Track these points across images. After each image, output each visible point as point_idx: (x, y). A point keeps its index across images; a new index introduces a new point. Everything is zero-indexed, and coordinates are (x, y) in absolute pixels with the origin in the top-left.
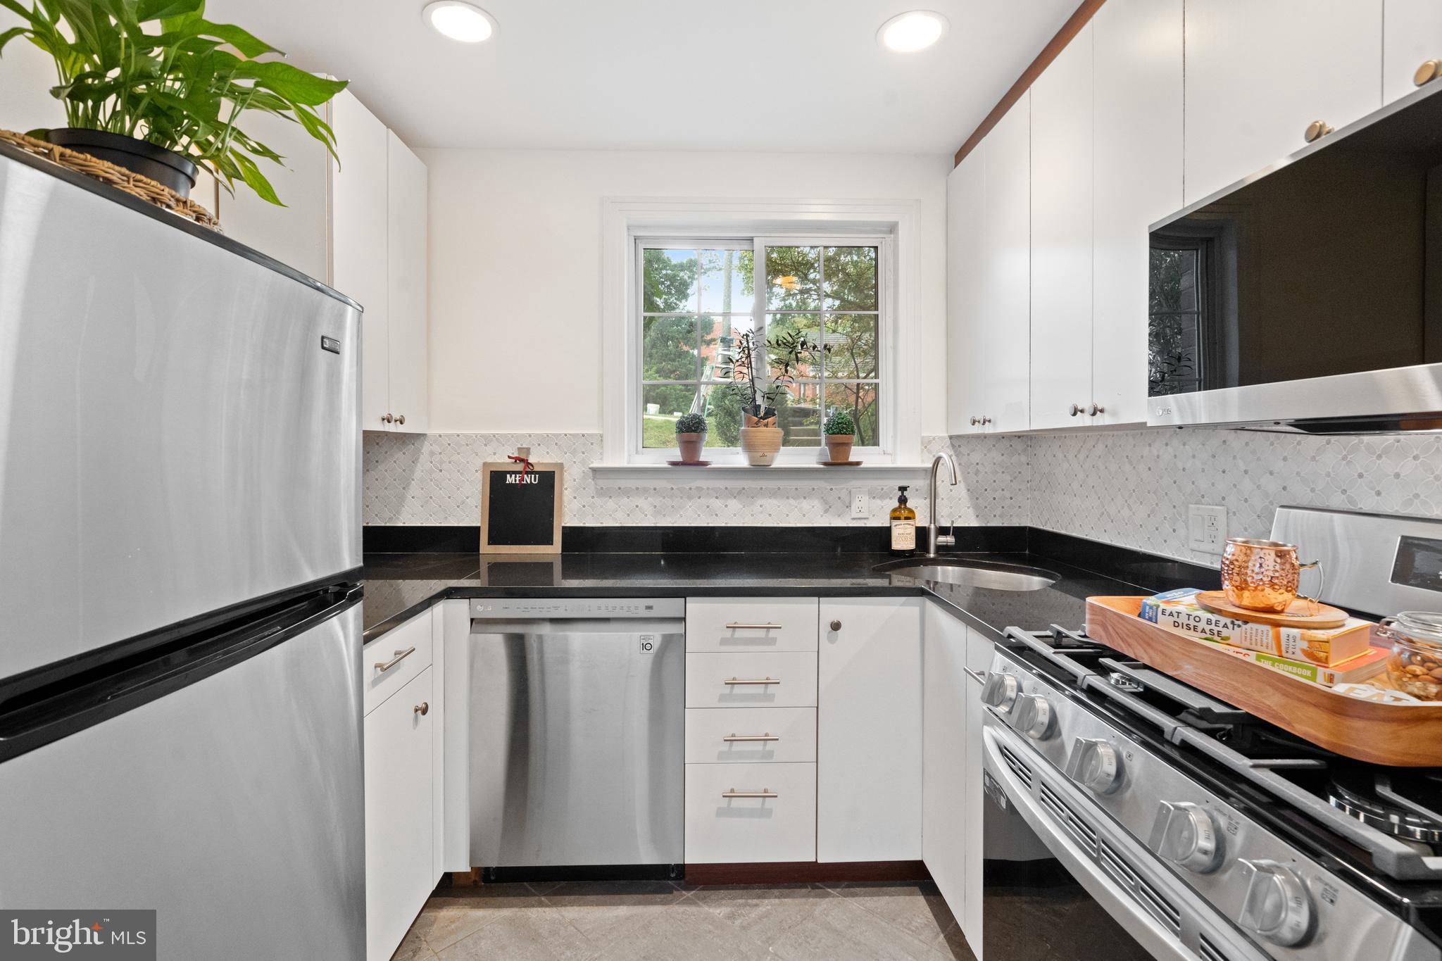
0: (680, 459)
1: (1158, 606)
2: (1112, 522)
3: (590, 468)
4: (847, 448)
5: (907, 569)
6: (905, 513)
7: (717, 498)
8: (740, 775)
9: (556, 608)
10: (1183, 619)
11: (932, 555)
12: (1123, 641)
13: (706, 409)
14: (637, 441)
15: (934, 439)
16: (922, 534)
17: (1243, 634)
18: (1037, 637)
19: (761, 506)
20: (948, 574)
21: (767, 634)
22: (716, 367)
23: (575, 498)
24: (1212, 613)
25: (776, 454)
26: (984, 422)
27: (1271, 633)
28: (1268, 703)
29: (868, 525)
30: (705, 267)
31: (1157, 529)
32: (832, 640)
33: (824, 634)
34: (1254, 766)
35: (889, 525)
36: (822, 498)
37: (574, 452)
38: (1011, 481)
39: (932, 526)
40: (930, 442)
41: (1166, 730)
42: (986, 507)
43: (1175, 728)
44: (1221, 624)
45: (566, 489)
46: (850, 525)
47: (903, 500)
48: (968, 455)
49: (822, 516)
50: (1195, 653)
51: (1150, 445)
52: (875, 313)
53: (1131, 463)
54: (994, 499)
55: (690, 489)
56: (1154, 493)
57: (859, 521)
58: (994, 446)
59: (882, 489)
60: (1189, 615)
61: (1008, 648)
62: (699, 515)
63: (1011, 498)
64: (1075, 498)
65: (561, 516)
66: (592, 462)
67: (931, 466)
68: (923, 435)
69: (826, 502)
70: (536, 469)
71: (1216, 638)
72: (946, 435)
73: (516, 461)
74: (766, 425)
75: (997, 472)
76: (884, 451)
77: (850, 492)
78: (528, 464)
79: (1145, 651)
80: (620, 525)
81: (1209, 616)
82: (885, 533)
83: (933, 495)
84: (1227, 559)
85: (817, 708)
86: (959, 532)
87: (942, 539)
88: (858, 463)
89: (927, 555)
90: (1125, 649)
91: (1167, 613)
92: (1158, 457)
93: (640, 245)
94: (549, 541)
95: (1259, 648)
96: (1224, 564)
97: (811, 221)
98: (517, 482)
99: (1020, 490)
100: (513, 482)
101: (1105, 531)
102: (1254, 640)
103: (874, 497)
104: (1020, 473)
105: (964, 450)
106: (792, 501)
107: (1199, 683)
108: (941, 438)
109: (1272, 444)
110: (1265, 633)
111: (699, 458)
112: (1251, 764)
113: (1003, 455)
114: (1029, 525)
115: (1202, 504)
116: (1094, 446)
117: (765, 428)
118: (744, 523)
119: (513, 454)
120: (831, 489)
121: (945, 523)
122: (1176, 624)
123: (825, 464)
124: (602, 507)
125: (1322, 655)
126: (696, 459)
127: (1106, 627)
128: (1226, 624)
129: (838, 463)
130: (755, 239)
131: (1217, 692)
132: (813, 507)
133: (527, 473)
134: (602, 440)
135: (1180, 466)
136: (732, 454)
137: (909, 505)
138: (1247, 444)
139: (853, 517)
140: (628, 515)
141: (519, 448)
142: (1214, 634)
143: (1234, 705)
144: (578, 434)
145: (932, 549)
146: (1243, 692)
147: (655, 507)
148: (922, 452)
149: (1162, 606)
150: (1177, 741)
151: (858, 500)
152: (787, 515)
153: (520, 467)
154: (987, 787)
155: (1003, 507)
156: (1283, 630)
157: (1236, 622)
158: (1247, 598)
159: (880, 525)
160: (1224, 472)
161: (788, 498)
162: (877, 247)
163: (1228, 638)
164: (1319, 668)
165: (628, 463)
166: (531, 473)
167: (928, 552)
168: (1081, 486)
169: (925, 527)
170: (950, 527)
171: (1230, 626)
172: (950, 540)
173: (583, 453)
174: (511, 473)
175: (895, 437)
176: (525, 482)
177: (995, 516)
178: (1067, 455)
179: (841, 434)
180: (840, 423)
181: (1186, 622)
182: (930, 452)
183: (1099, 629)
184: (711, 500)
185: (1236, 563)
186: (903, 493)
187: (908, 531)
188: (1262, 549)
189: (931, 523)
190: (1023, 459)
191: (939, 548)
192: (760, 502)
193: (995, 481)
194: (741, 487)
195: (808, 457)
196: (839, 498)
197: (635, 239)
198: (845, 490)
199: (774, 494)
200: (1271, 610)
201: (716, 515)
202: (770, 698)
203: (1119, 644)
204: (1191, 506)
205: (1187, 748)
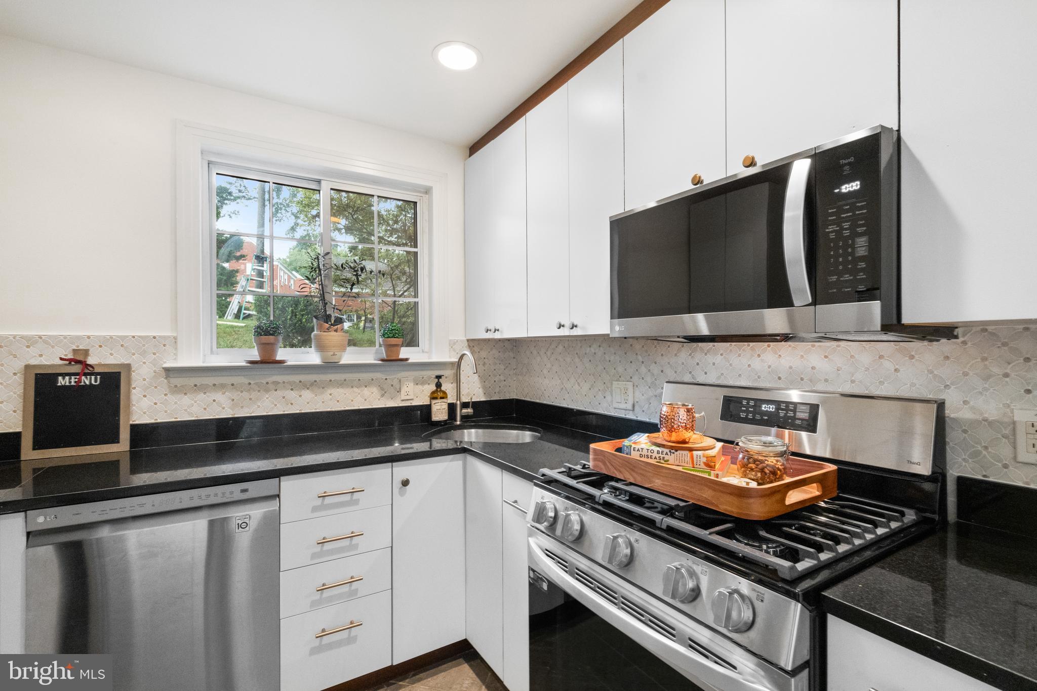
0: (258, 358)
1: (631, 446)
2: (568, 393)
3: (163, 368)
4: (398, 348)
5: (443, 435)
6: (440, 394)
7: (292, 390)
8: (328, 617)
9: (142, 505)
10: (645, 452)
11: (458, 423)
12: (616, 470)
13: (242, 313)
14: (211, 343)
15: (457, 341)
16: (452, 408)
17: (676, 458)
18: (559, 473)
19: (330, 394)
20: (471, 436)
21: (352, 498)
22: (251, 279)
23: (145, 396)
24: (659, 447)
25: (343, 353)
26: (495, 331)
27: (689, 455)
28: (704, 496)
29: (413, 404)
30: (234, 195)
31: (595, 397)
32: (402, 494)
33: (396, 490)
34: (710, 534)
35: (429, 403)
36: (379, 386)
37: (143, 353)
38: (505, 369)
39: (458, 402)
40: (455, 344)
41: (657, 521)
42: (490, 387)
43: (662, 519)
44: (665, 453)
45: (134, 388)
46: (401, 405)
47: (439, 385)
48: (479, 352)
49: (379, 400)
50: (662, 472)
51: (590, 346)
52: (415, 250)
53: (579, 357)
54: (495, 381)
55: (267, 383)
56: (593, 375)
57: (407, 402)
58: (494, 346)
59: (423, 378)
60: (648, 450)
61: (542, 482)
62: (276, 405)
63: (505, 381)
64: (545, 380)
65: (129, 414)
66: (165, 362)
67: (457, 360)
68: (450, 338)
69: (382, 389)
70: (96, 371)
71: (662, 461)
72: (465, 339)
73: (70, 363)
74: (336, 331)
75: (496, 364)
76: (423, 350)
77: (400, 381)
78: (87, 366)
79: (630, 474)
80: (196, 419)
81: (658, 449)
82: (427, 410)
83: (457, 380)
84: (664, 415)
85: (392, 547)
86: (476, 405)
87: (465, 411)
88: (407, 359)
89: (455, 423)
90: (617, 474)
91: (636, 450)
92: (595, 353)
93: (213, 169)
94: (115, 439)
95: (683, 464)
96: (662, 418)
97: (360, 174)
98: (73, 384)
99: (509, 375)
100: (67, 384)
101: (564, 399)
102: (681, 460)
103: (417, 384)
104: (509, 364)
105: (476, 349)
106: (355, 389)
107: (664, 489)
108: (462, 341)
109: (655, 347)
110: (686, 455)
111: (276, 357)
112: (708, 533)
113: (499, 352)
114: (515, 397)
115: (620, 381)
116: (556, 347)
117: (335, 333)
118: (316, 409)
119: (66, 355)
120: (386, 379)
121: (465, 399)
122: (641, 456)
123: (383, 360)
124: (176, 403)
125: (713, 464)
126: (274, 359)
127: (605, 462)
128: (667, 453)
129: (392, 360)
130: (322, 182)
131: (675, 493)
132: (372, 393)
133: (86, 375)
134: (176, 342)
135: (608, 359)
136: (302, 353)
137: (443, 388)
138: (643, 346)
139: (402, 399)
140: (205, 409)
141: (74, 350)
142: (661, 459)
143: (685, 499)
144: (148, 336)
145: (458, 418)
146: (691, 492)
147: (233, 400)
148: (449, 351)
149: (633, 446)
150: (664, 527)
151: (405, 386)
152: (352, 401)
153: (77, 368)
154: (531, 578)
155: (500, 387)
156: (694, 452)
157: (672, 451)
158: (674, 437)
159: (421, 404)
160: (631, 362)
161: (352, 387)
162: (416, 203)
163: (668, 461)
164: (712, 471)
165: (203, 363)
166: (91, 374)
167: (456, 421)
168: (549, 371)
169: (453, 403)
170: (469, 403)
171: (669, 453)
172: (470, 411)
173: (154, 354)
174: (64, 375)
175: (430, 340)
176: (82, 384)
177: (495, 393)
178: (540, 352)
179: (395, 338)
180: (393, 330)
181: (646, 454)
182: (454, 350)
183: (600, 464)
184: (286, 392)
185: (669, 417)
186: (438, 380)
187: (443, 407)
188: (678, 408)
189: (457, 400)
190: (511, 355)
191: (464, 417)
192: (329, 391)
193: (495, 370)
194: (313, 380)
195: (368, 356)
196: (392, 385)
197: (208, 164)
198: (396, 379)
199: (342, 384)
200: (684, 442)
201: (292, 404)
202: (356, 547)
203: (614, 472)
204: (614, 382)
205: (670, 530)
